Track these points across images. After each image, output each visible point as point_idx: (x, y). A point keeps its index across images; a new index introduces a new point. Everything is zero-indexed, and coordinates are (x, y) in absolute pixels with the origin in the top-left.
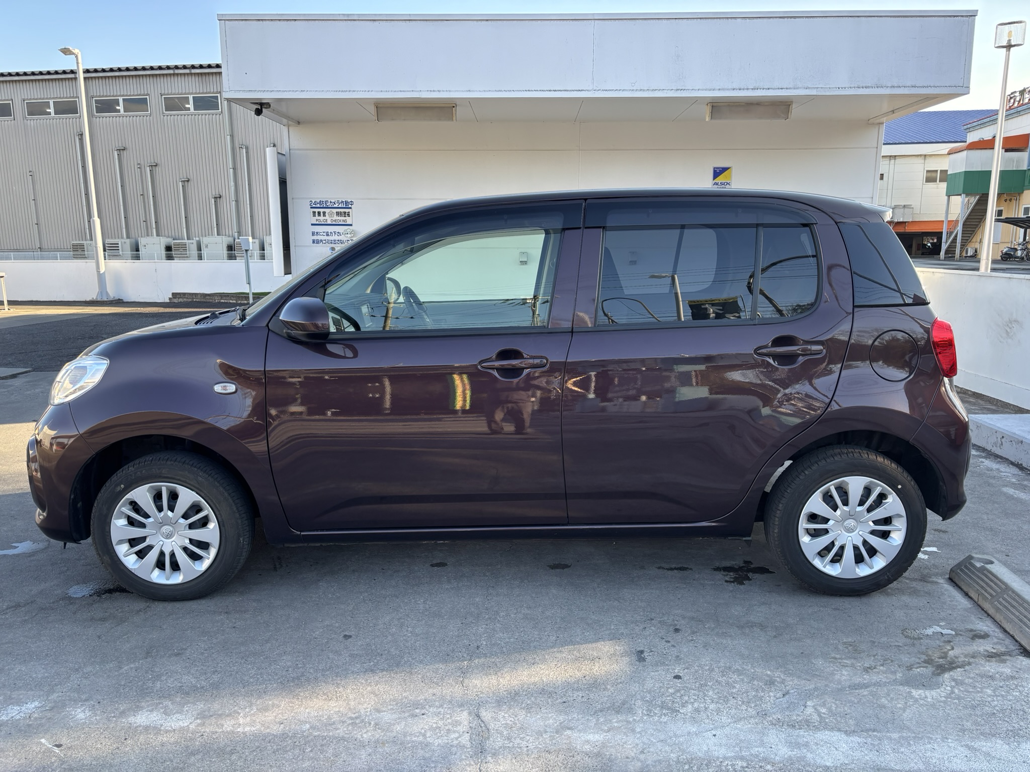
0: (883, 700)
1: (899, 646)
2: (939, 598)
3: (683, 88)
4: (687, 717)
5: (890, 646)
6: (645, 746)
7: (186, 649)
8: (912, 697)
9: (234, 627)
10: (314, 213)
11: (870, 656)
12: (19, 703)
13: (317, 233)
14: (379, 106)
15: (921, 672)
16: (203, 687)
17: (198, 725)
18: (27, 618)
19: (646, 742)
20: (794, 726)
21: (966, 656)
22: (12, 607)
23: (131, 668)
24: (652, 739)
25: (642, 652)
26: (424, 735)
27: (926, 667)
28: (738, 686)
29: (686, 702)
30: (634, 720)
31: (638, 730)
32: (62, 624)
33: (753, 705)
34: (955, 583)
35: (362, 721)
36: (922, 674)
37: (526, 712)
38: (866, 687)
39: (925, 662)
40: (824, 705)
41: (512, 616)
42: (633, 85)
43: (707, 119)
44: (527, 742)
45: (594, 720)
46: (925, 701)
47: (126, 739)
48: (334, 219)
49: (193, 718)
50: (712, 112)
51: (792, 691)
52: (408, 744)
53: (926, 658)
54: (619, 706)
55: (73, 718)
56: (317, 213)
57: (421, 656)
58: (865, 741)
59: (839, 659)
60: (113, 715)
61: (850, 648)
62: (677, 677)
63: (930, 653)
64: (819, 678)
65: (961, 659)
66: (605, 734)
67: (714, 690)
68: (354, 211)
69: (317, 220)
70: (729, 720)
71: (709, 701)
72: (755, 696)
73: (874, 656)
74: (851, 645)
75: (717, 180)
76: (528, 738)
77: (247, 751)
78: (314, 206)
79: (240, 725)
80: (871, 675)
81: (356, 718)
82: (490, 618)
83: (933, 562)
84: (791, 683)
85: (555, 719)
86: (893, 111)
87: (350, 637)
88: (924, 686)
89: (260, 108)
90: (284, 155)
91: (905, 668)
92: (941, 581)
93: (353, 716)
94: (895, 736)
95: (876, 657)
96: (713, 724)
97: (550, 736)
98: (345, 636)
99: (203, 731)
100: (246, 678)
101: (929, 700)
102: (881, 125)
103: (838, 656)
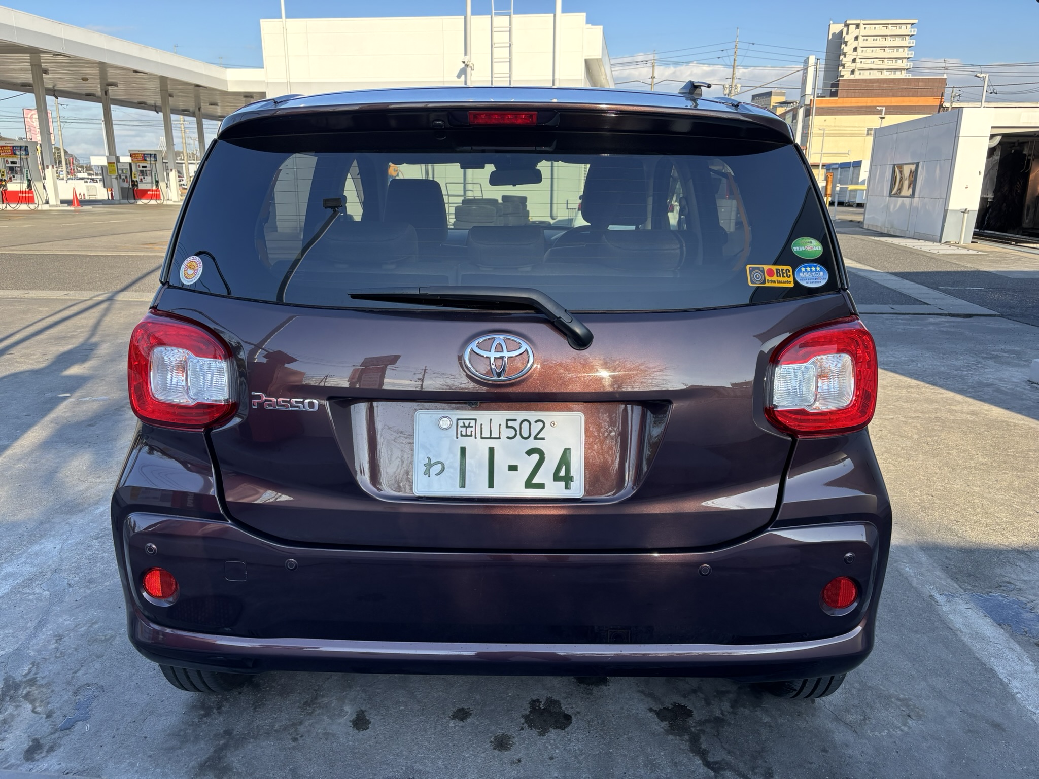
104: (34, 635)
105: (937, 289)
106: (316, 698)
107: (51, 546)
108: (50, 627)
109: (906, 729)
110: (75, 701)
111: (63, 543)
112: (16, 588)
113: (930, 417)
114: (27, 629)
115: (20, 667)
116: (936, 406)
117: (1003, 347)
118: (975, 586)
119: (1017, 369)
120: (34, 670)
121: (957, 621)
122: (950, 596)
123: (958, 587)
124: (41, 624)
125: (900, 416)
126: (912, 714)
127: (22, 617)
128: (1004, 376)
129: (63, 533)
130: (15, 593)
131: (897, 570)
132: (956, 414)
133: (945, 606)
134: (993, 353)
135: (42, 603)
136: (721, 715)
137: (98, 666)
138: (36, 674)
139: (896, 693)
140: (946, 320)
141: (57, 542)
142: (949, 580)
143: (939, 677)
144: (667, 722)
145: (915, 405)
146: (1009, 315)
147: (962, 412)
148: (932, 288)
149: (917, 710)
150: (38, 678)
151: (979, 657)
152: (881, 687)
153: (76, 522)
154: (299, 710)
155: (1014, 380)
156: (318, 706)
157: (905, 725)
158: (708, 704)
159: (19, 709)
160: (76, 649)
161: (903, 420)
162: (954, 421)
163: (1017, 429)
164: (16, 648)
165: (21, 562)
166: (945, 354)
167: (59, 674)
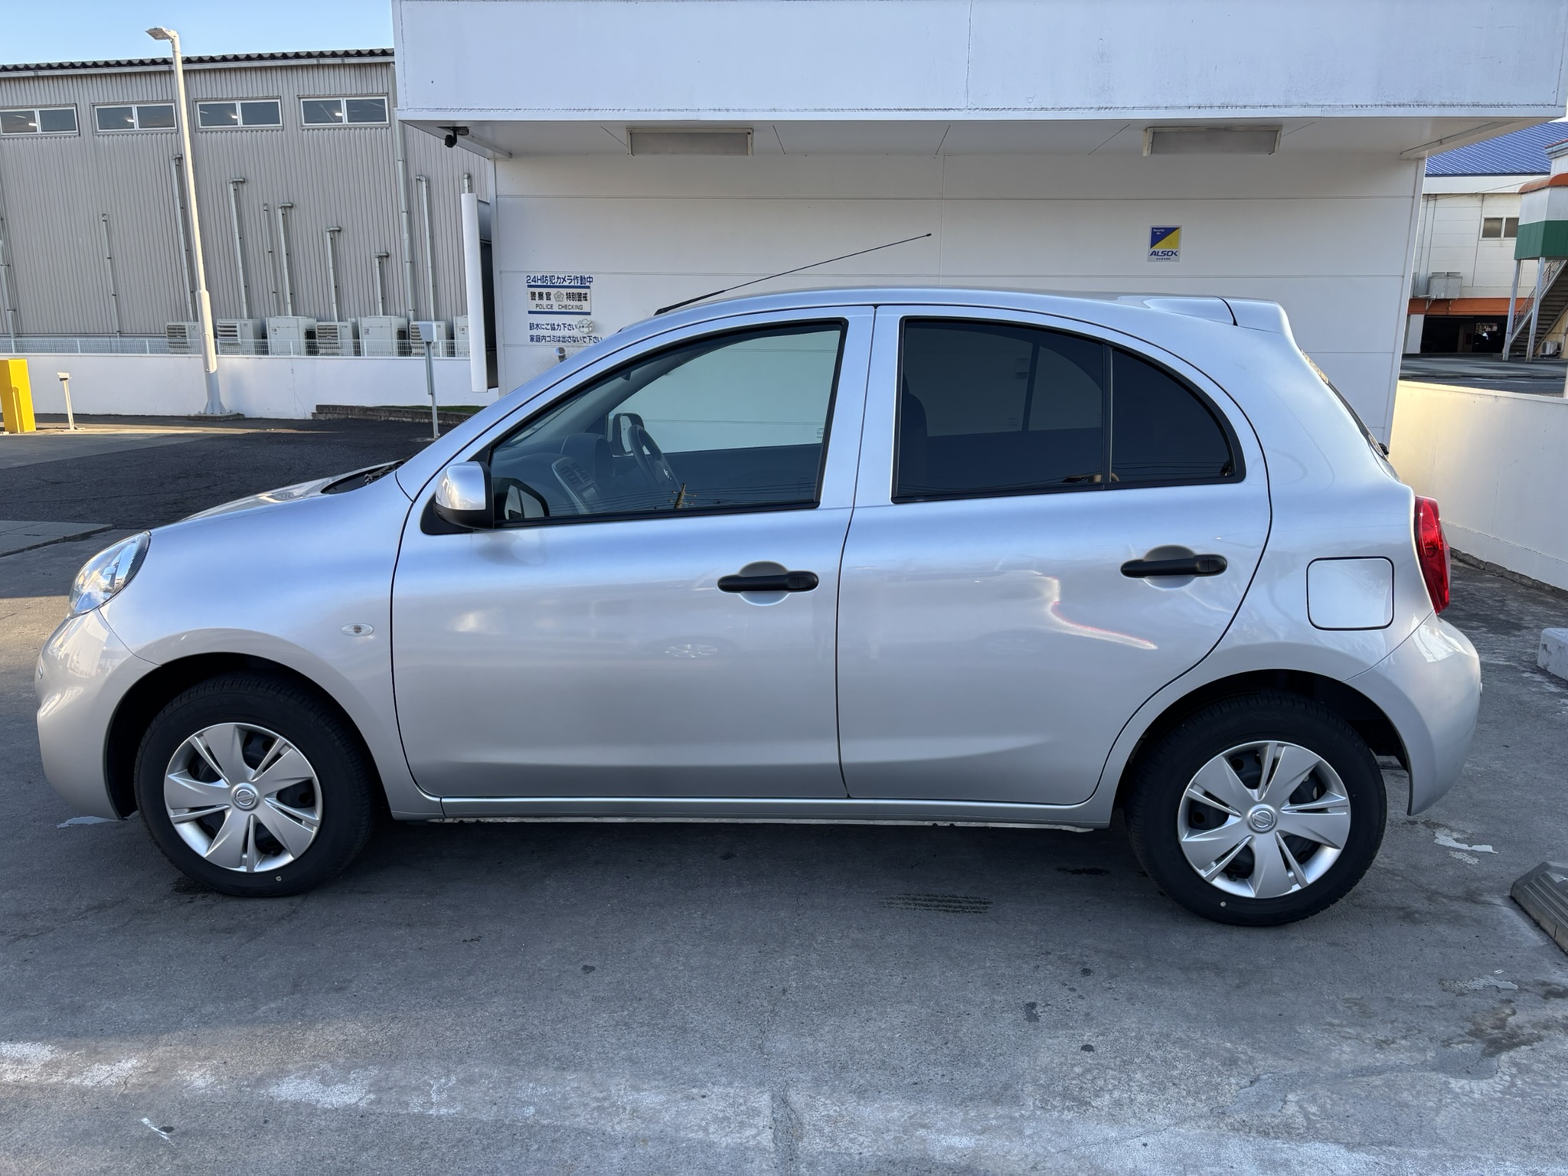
0: (1405, 1094)
1: (1430, 1007)
2: (1495, 929)
3: (1109, 105)
4: (1103, 1113)
5: (1418, 1006)
6: (1038, 1159)
7: (351, 981)
8: (1450, 1091)
9: (420, 949)
10: (533, 294)
11: (1386, 1022)
12: (109, 1060)
13: (537, 325)
14: (634, 131)
15: (1464, 1051)
16: (377, 1042)
17: (372, 1103)
18: (116, 926)
19: (1041, 1153)
20: (1267, 1134)
21: (1534, 1025)
22: (94, 908)
23: (272, 1009)
24: (1049, 1148)
25: (1033, 1005)
26: (706, 1130)
27: (1473, 1042)
28: (1180, 1066)
29: (1102, 1089)
30: (1022, 1116)
31: (1028, 1132)
32: (169, 937)
33: (1204, 1098)
34: (1520, 906)
35: (613, 1104)
36: (1466, 1054)
37: (858, 1097)
38: (1380, 1073)
39: (1471, 1033)
40: (1313, 1100)
41: (836, 941)
42: (1030, 100)
43: (1145, 154)
44: (860, 1145)
45: (961, 1114)
46: (1470, 1098)
47: (266, 1122)
48: (563, 304)
49: (364, 1091)
50: (1152, 143)
51: (1265, 1077)
52: (683, 1142)
53: (1473, 1028)
54: (998, 1093)
55: (187, 1086)
56: (537, 295)
57: (699, 1004)
58: (1377, 1160)
59: (1338, 1025)
60: (246, 1083)
61: (1355, 1008)
62: (1087, 1048)
63: (1479, 1019)
64: (1307, 1056)
65: (1527, 1031)
66: (978, 1137)
67: (1143, 1071)
68: (593, 292)
69: (537, 306)
70: (1167, 1121)
71: (1137, 1088)
72: (1207, 1083)
73: (1392, 1022)
74: (1356, 1004)
75: (1156, 248)
76: (861, 1139)
77: (443, 1145)
78: (533, 283)
79: (432, 1104)
80: (1387, 1053)
81: (604, 1099)
82: (802, 945)
83: (1485, 869)
84: (1263, 1063)
85: (901, 1110)
86: (1441, 142)
87: (592, 969)
88: (1468, 1072)
89: (454, 134)
90: (488, 204)
91: (1439, 1043)
92: (1499, 901)
93: (600, 1095)
94: (1423, 1153)
95: (1396, 1024)
96: (1143, 1127)
97: (895, 1138)
98: (585, 968)
99: (378, 1111)
100: (440, 1030)
101: (1476, 1096)
102: (1420, 162)
103: (1336, 1021)
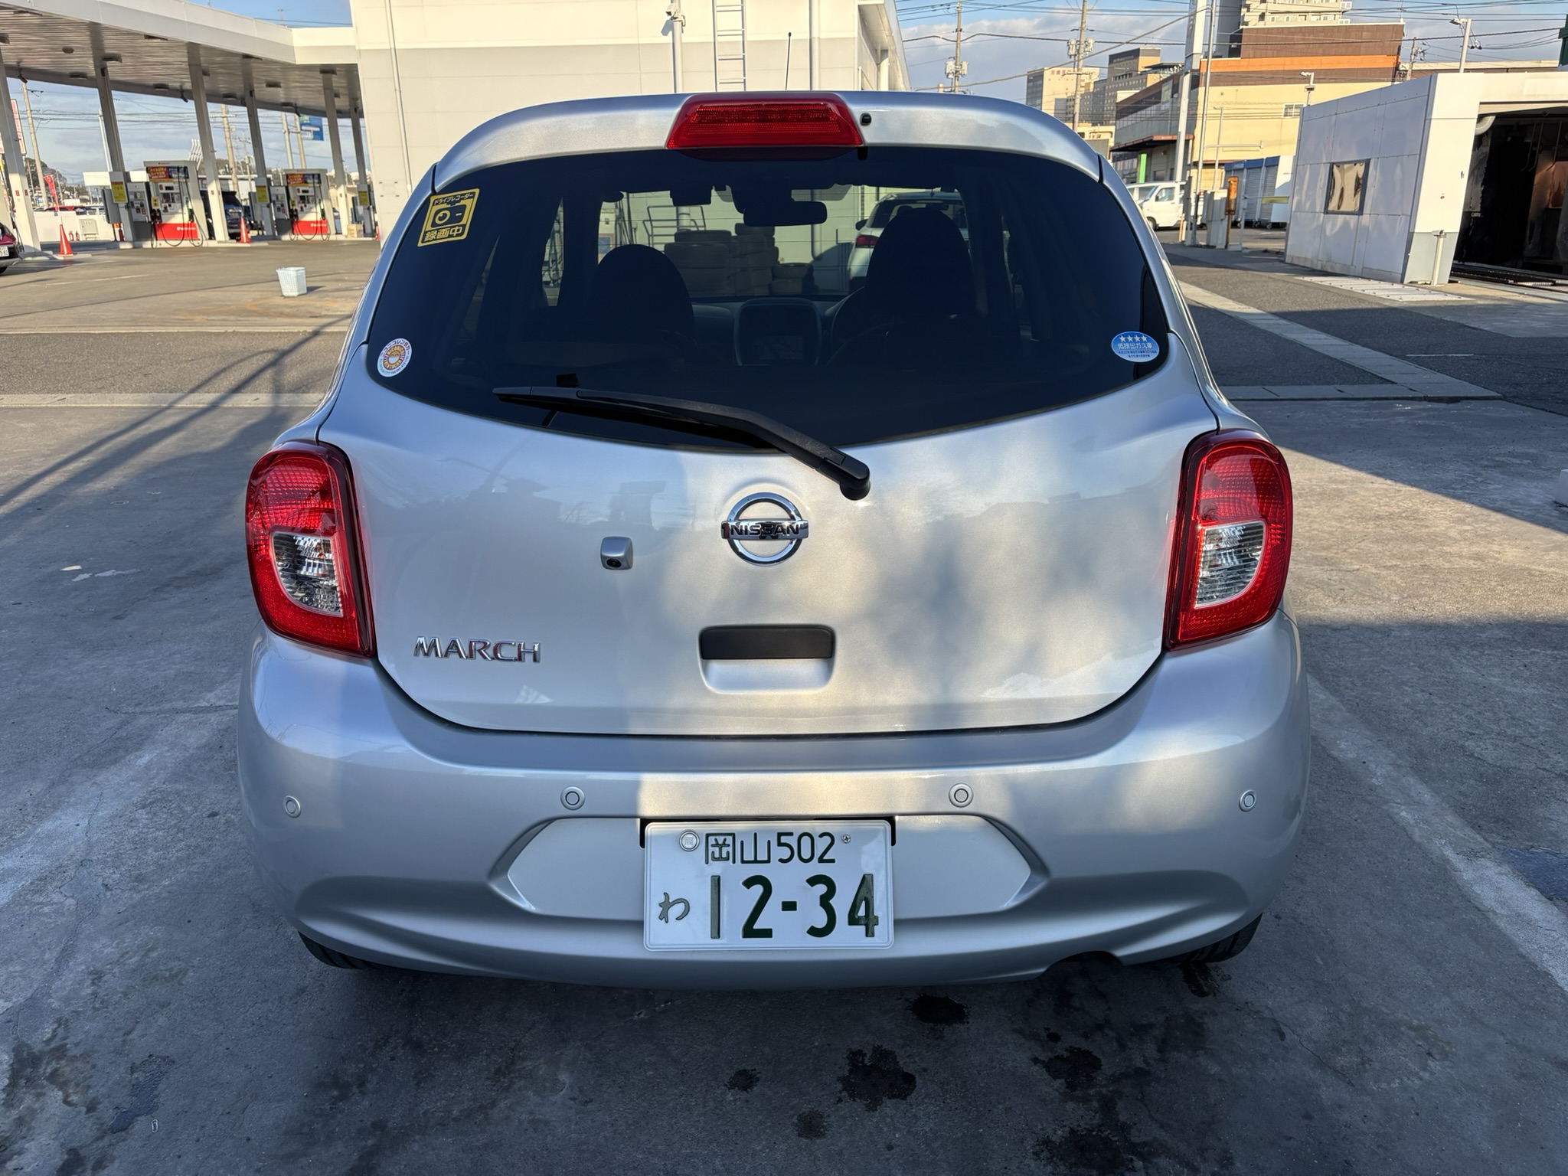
104: (57, 972)
105: (1404, 358)
106: (513, 1063)
107: (72, 822)
108: (80, 957)
109: (1426, 1076)
110: (130, 1081)
111: (91, 816)
112: (21, 895)
113: (1414, 566)
114: (44, 963)
115: (38, 1028)
116: (1421, 547)
117: (1511, 449)
118: (1508, 838)
119: (1535, 484)
120: (61, 1031)
121: (1486, 896)
122: (1472, 855)
123: (1482, 840)
124: (65, 956)
125: (1368, 566)
126: (1433, 1051)
127: (36, 944)
128: (1518, 496)
129: (88, 800)
130: (21, 904)
131: (1389, 816)
132: (1452, 559)
133: (1466, 871)
134: (1497, 459)
135: (64, 919)
136: (1143, 1065)
137: (161, 1020)
138: (65, 1038)
139: (1406, 1017)
140: (1422, 407)
141: (80, 814)
142: (1468, 830)
143: (1468, 989)
144: (1063, 1081)
145: (1390, 546)
146: (1515, 397)
147: (1461, 556)
148: (1396, 356)
149: (1441, 1044)
150: (68, 1046)
151: (1524, 952)
152: (1383, 1009)
153: (108, 780)
154: (489, 1082)
155: (1533, 501)
156: (517, 1074)
157: (1424, 1069)
158: (1123, 1047)
159: (42, 1099)
160: (125, 995)
161: (1374, 571)
162: (1450, 571)
163: (1545, 581)
164: (29, 995)
165: (27, 850)
166: (1425, 463)
167: (101, 1037)
